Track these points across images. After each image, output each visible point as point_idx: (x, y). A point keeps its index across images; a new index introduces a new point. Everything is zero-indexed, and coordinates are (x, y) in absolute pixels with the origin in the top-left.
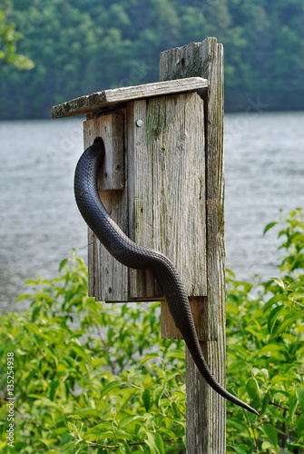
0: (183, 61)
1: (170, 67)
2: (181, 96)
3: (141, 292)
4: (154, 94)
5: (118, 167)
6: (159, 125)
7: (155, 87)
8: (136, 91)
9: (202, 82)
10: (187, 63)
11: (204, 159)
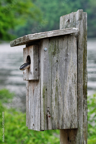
0: (69, 21)
1: (64, 23)
2: (66, 36)
3: (46, 127)
4: (52, 36)
5: (36, 70)
6: (55, 50)
7: (53, 33)
8: (44, 35)
9: (75, 30)
10: (70, 21)
11: (77, 65)
